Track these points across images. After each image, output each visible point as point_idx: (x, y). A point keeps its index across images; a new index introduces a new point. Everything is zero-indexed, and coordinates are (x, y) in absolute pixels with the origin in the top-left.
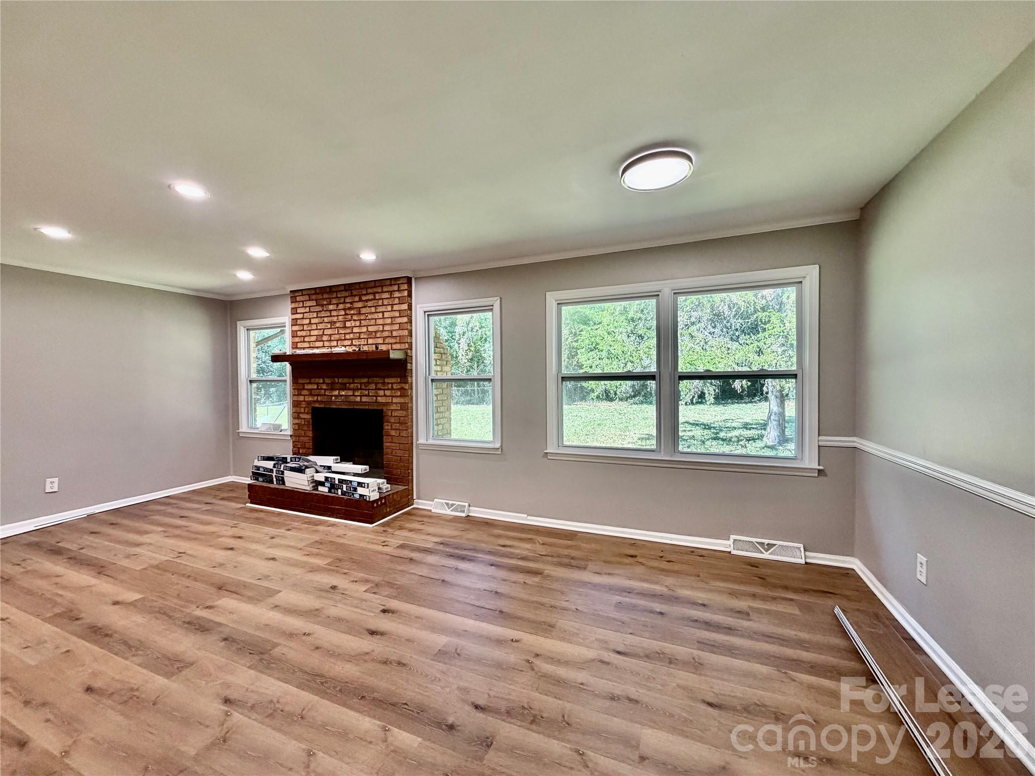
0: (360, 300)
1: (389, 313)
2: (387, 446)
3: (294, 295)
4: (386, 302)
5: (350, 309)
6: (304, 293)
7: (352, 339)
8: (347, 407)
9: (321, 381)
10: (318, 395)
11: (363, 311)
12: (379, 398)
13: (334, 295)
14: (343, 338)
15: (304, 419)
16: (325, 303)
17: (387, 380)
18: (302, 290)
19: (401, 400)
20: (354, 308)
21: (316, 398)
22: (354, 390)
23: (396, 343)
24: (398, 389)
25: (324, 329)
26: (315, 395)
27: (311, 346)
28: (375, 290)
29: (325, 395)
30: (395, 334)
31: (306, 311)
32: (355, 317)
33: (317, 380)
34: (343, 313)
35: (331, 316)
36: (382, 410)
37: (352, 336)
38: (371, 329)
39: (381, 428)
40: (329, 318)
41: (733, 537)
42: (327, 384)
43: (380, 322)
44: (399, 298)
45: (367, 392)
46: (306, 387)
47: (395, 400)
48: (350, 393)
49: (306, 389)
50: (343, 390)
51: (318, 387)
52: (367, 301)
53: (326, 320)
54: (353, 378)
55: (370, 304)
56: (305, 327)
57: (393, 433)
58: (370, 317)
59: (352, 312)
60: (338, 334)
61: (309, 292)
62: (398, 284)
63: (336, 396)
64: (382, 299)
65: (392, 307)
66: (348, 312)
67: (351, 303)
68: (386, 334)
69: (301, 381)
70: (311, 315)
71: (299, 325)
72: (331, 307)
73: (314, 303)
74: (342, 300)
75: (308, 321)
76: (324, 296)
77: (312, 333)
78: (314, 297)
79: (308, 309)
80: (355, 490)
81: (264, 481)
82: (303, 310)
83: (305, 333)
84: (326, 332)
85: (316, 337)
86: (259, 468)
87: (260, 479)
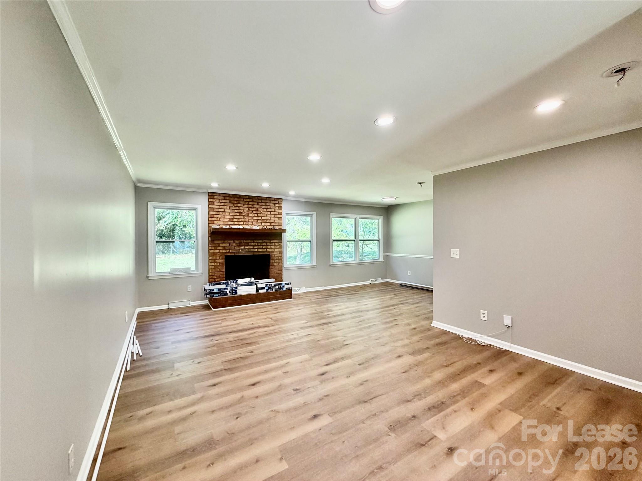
0: (258, 205)
1: (273, 212)
2: (273, 270)
3: (211, 195)
4: (272, 207)
6: (222, 195)
7: (252, 222)
8: (249, 254)
9: (232, 241)
10: (229, 249)
11: (259, 210)
12: (268, 249)
13: (242, 200)
14: (247, 221)
15: (219, 262)
16: (236, 202)
17: (272, 241)
18: (219, 193)
19: (279, 250)
20: (254, 208)
21: (228, 251)
22: (254, 246)
23: (277, 225)
24: (277, 245)
25: (234, 216)
26: (227, 249)
27: (225, 223)
28: (267, 201)
29: (235, 249)
30: (276, 221)
31: (221, 204)
32: (254, 212)
33: (229, 241)
34: (247, 209)
36: (270, 255)
37: (252, 220)
38: (263, 218)
39: (269, 262)
40: (238, 210)
41: (371, 280)
42: (236, 243)
43: (269, 216)
44: (278, 207)
47: (276, 250)
48: (252, 247)
49: (221, 246)
50: (247, 246)
51: (229, 245)
52: (262, 205)
53: (236, 211)
54: (253, 240)
55: (263, 207)
56: (221, 213)
57: (275, 264)
58: (263, 213)
59: (253, 209)
60: (244, 219)
61: (224, 195)
62: (278, 201)
63: (242, 249)
64: (270, 206)
65: (275, 210)
66: (250, 209)
67: (253, 205)
68: (272, 221)
69: (216, 242)
70: (225, 207)
71: (215, 211)
72: (239, 205)
73: (228, 201)
74: (247, 203)
75: (223, 210)
76: (235, 199)
77: (226, 217)
78: (228, 198)
79: (222, 204)
80: (283, 286)
81: (219, 296)
82: (219, 204)
83: (220, 216)
84: (236, 217)
85: (228, 219)
86: (213, 290)
87: (215, 295)
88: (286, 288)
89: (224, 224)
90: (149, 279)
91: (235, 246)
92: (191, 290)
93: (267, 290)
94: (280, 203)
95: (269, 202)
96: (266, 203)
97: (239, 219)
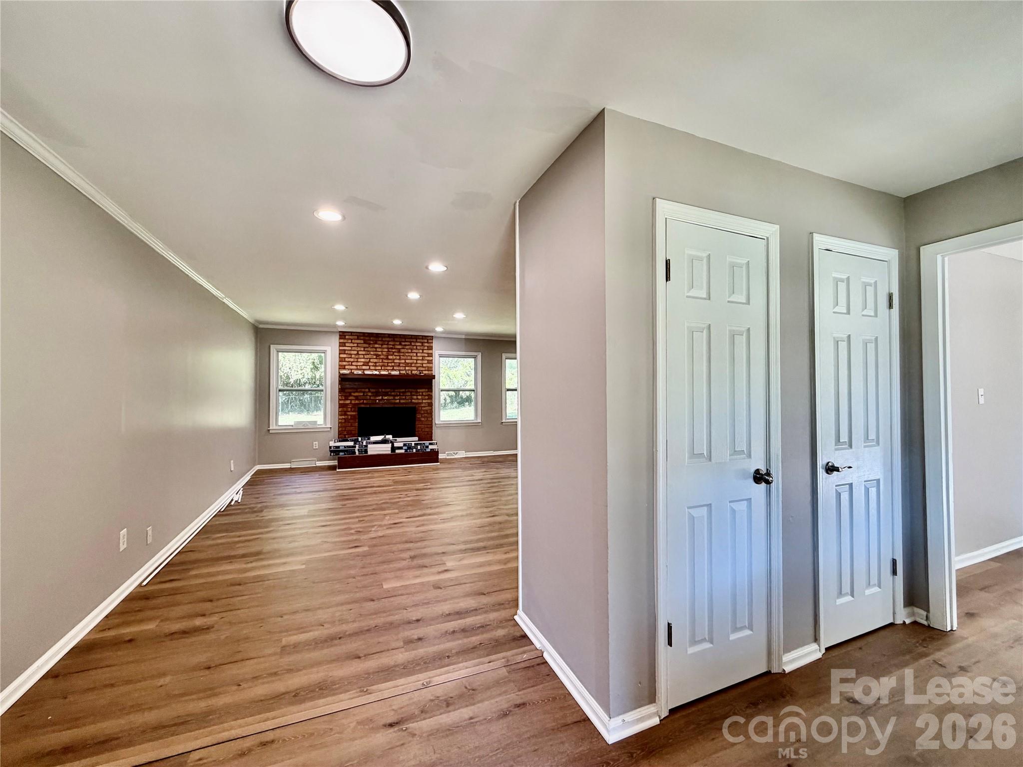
0: (400, 344)
1: (420, 354)
2: (419, 427)
3: (343, 335)
4: (418, 348)
5: (392, 348)
6: (355, 334)
7: (393, 366)
8: (388, 406)
9: (367, 390)
10: (364, 400)
11: (402, 351)
12: (413, 401)
13: (380, 339)
14: (386, 365)
15: (351, 415)
16: (372, 342)
17: (418, 391)
18: (351, 332)
19: (429, 401)
20: (395, 349)
21: (361, 402)
22: (394, 396)
23: (425, 370)
24: (426, 395)
25: (370, 359)
26: (361, 400)
28: (412, 340)
29: (370, 399)
30: (424, 365)
32: (396, 354)
33: (363, 390)
34: (386, 350)
35: (376, 351)
36: (415, 407)
37: (393, 364)
38: (407, 361)
39: (415, 416)
40: (374, 352)
42: (372, 393)
43: (415, 358)
44: (428, 346)
45: (404, 397)
46: (353, 394)
47: (424, 401)
48: (392, 398)
49: (352, 396)
50: (386, 396)
51: (364, 394)
52: (405, 345)
53: (372, 353)
54: (394, 389)
55: (407, 347)
56: (353, 356)
57: (423, 419)
58: (407, 354)
59: (394, 350)
60: (382, 362)
61: (358, 334)
62: (428, 339)
63: (379, 400)
64: (416, 346)
65: (423, 351)
66: (390, 350)
67: (394, 345)
68: (419, 365)
69: (347, 390)
70: (359, 349)
71: (347, 354)
72: (376, 346)
73: (362, 342)
74: (386, 343)
75: (356, 352)
76: (371, 339)
77: (359, 360)
78: (362, 338)
79: (355, 345)
80: (427, 447)
81: (345, 454)
82: (352, 345)
83: (352, 360)
84: (371, 360)
85: (363, 363)
86: (338, 447)
87: (341, 454)
88: (431, 449)
89: (357, 369)
90: (270, 432)
91: (370, 396)
92: (317, 448)
93: (406, 450)
94: (430, 341)
95: (415, 340)
96: (411, 342)
97: (376, 363)
